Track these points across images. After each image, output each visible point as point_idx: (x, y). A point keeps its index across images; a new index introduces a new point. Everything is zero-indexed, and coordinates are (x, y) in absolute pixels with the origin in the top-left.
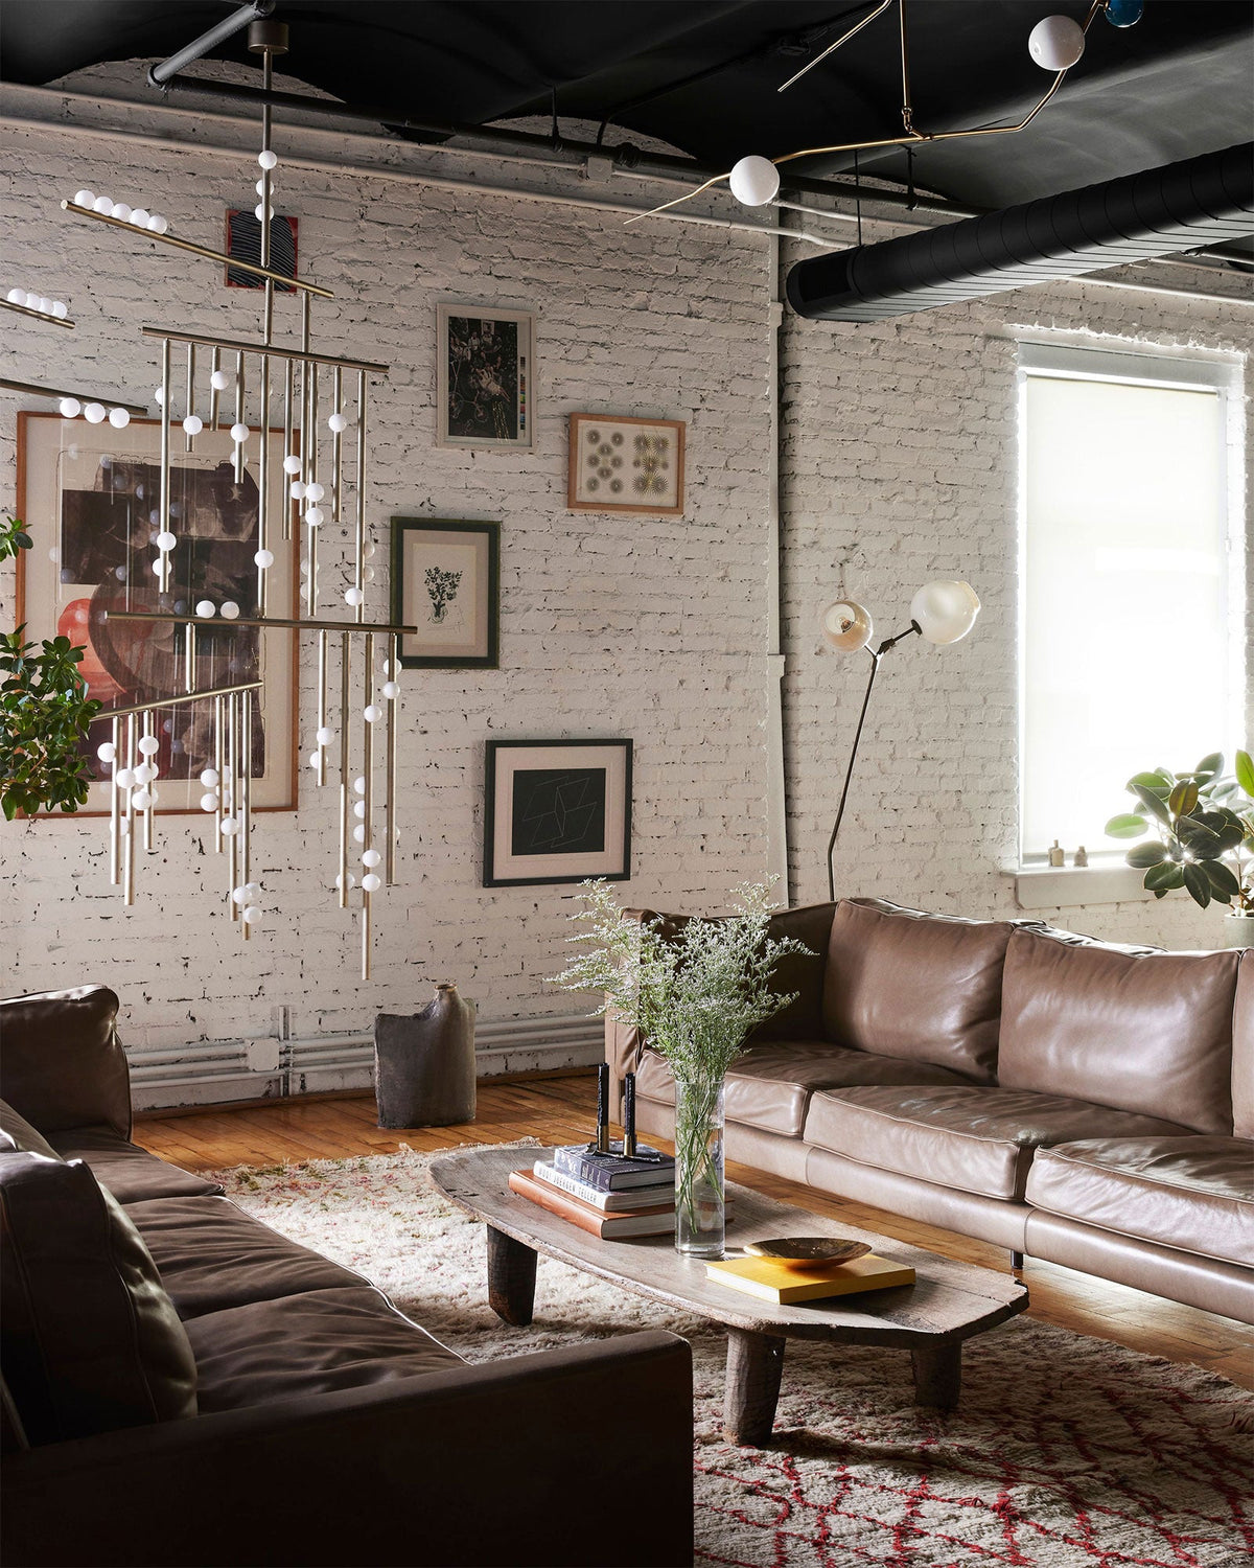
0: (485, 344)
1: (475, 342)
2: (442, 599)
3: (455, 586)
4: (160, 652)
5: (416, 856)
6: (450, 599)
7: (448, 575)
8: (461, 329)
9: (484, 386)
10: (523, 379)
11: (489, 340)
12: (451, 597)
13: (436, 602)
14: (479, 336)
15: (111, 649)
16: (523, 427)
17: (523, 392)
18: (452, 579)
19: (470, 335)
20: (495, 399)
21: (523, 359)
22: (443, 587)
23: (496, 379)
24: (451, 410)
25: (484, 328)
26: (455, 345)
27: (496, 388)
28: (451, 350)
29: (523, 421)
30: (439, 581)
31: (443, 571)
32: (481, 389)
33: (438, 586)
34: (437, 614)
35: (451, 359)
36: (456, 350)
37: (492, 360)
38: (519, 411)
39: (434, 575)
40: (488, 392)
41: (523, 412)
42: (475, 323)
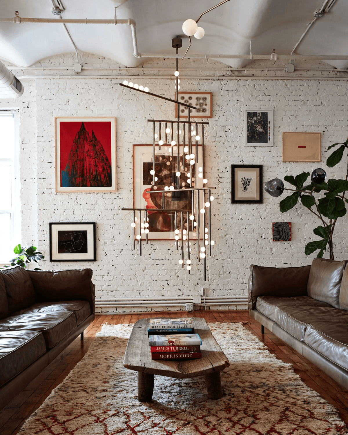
0: (258, 118)
1: (255, 118)
2: (246, 185)
3: (250, 182)
4: (168, 200)
5: (240, 252)
6: (248, 185)
7: (248, 179)
8: (250, 115)
9: (258, 130)
10: (269, 127)
11: (259, 118)
12: (249, 185)
13: (244, 186)
14: (256, 117)
15: (156, 200)
16: (269, 140)
17: (269, 130)
18: (249, 180)
19: (254, 116)
20: (261, 133)
21: (269, 122)
22: (246, 183)
23: (261, 128)
24: (248, 136)
25: (258, 114)
26: (249, 119)
27: (261, 130)
28: (248, 121)
29: (269, 138)
30: (245, 181)
31: (246, 178)
32: (257, 130)
33: (245, 182)
34: (245, 189)
35: (248, 123)
36: (250, 121)
37: (260, 123)
38: (268, 135)
39: (243, 179)
40: (259, 131)
41: (269, 136)
42: (255, 114)
